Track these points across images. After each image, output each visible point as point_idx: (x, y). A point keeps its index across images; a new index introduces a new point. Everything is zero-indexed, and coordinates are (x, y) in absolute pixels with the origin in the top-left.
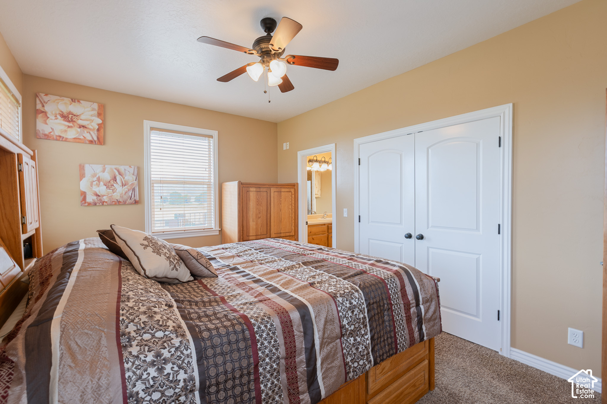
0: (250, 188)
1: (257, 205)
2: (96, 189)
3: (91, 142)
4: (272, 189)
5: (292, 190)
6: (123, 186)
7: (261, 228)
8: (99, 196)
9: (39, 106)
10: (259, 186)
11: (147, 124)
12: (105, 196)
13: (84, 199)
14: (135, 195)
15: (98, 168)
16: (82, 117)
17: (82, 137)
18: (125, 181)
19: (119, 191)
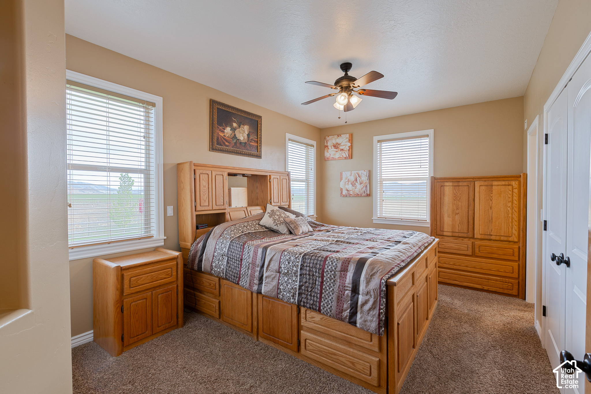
0: (445, 183)
1: (454, 200)
2: (347, 187)
3: (346, 158)
4: (476, 183)
5: (515, 184)
6: (360, 184)
7: (459, 225)
8: (348, 191)
9: (326, 144)
10: (458, 180)
11: (376, 138)
12: (351, 191)
13: (342, 193)
14: (367, 190)
15: (348, 173)
16: (342, 144)
17: (342, 156)
18: (361, 181)
19: (359, 188)
